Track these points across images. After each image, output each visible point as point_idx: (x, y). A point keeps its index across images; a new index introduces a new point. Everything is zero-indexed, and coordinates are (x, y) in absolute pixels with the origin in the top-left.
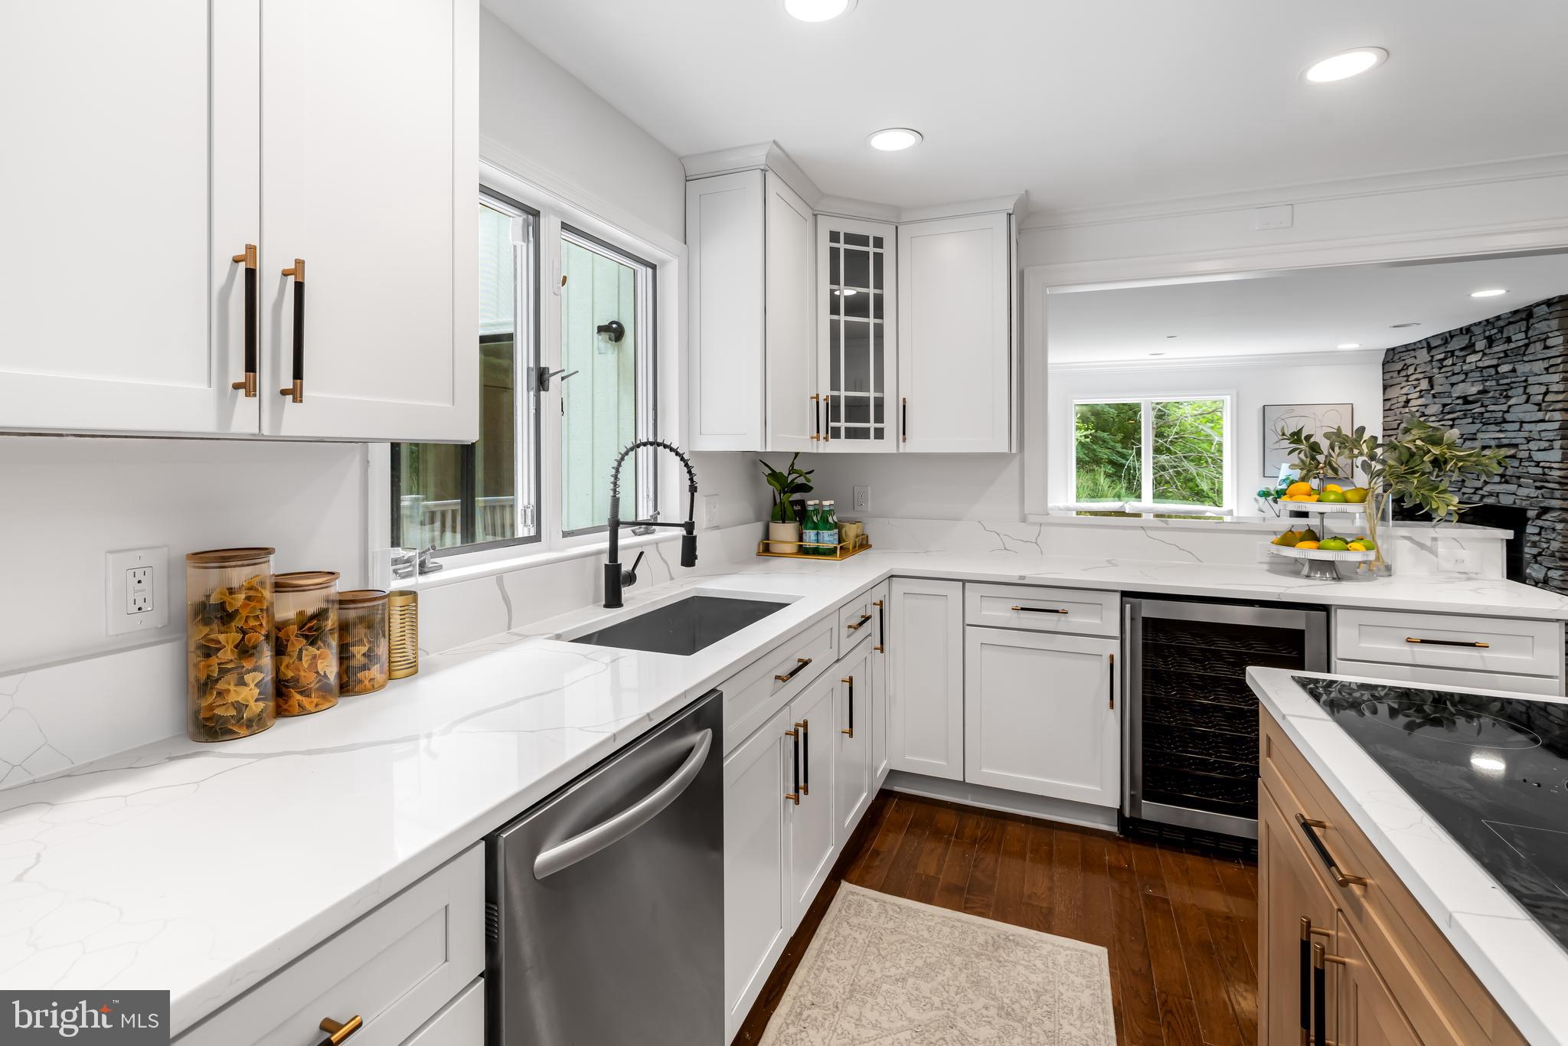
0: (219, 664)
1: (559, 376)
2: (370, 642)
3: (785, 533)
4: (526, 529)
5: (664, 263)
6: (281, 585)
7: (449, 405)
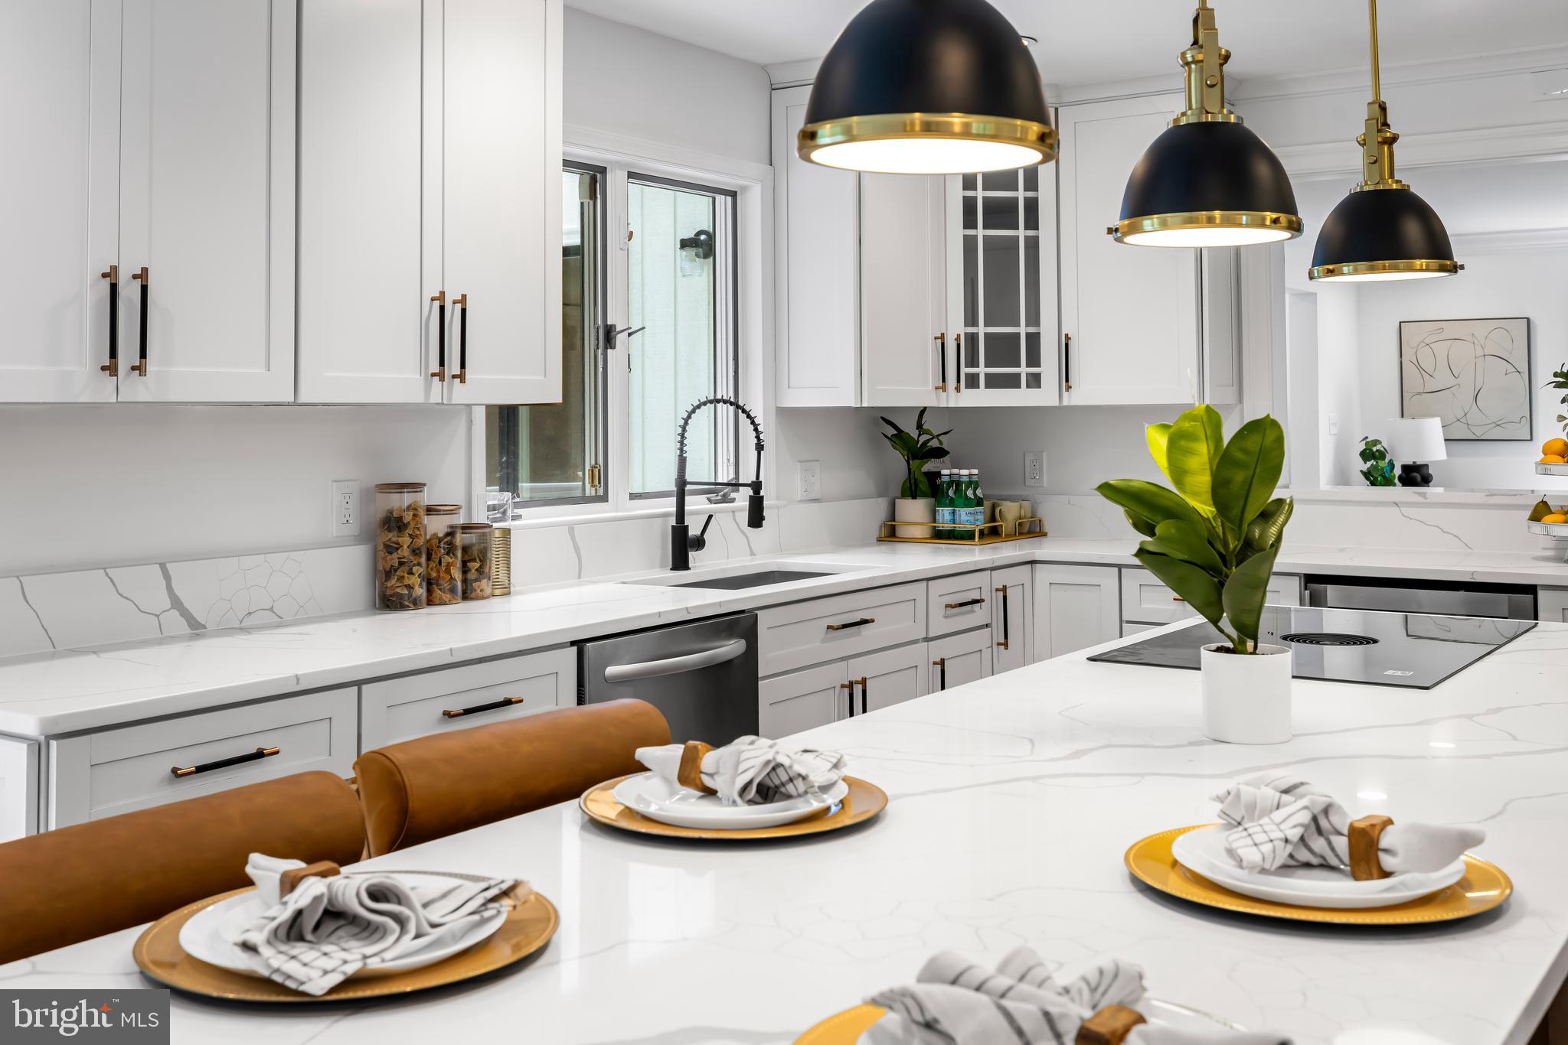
0: (399, 558)
1: (626, 333)
2: (480, 560)
3: (915, 510)
4: (593, 489)
5: (745, 188)
6: (431, 510)
7: (542, 378)
